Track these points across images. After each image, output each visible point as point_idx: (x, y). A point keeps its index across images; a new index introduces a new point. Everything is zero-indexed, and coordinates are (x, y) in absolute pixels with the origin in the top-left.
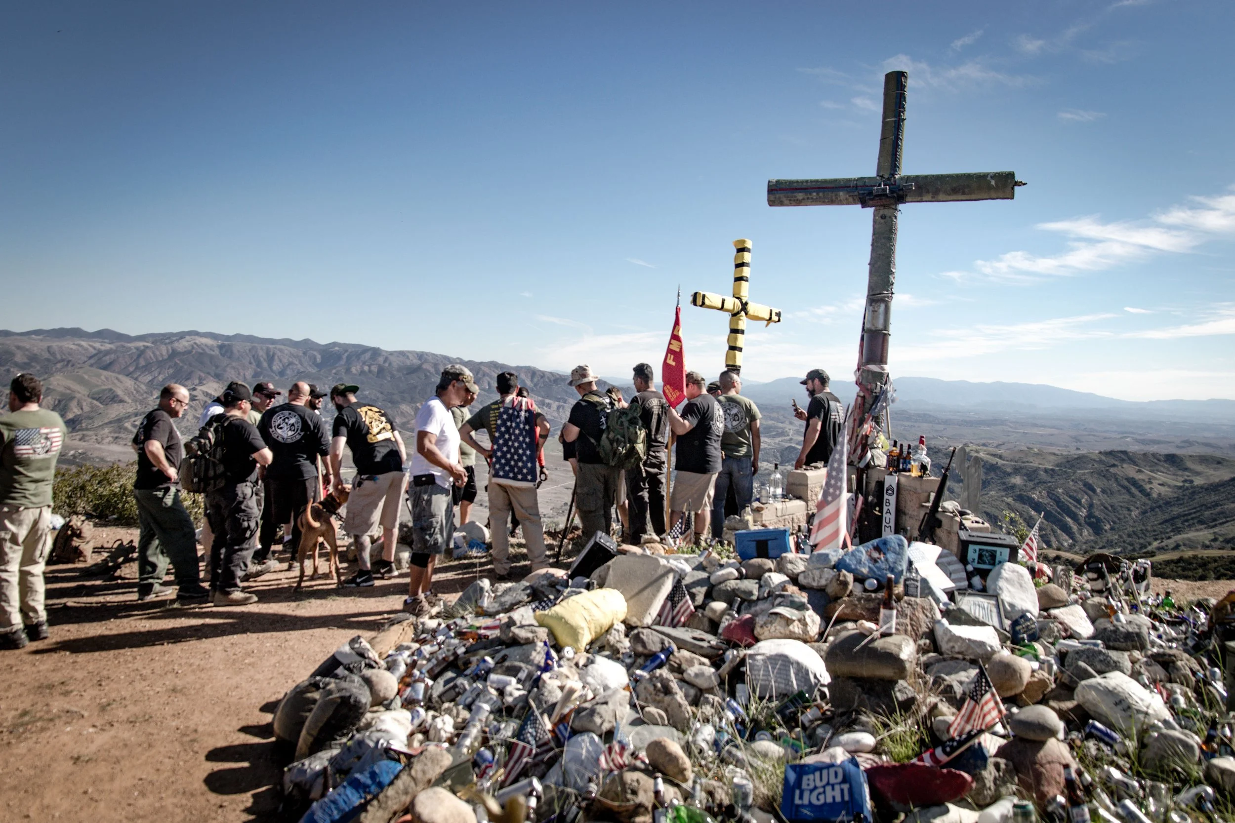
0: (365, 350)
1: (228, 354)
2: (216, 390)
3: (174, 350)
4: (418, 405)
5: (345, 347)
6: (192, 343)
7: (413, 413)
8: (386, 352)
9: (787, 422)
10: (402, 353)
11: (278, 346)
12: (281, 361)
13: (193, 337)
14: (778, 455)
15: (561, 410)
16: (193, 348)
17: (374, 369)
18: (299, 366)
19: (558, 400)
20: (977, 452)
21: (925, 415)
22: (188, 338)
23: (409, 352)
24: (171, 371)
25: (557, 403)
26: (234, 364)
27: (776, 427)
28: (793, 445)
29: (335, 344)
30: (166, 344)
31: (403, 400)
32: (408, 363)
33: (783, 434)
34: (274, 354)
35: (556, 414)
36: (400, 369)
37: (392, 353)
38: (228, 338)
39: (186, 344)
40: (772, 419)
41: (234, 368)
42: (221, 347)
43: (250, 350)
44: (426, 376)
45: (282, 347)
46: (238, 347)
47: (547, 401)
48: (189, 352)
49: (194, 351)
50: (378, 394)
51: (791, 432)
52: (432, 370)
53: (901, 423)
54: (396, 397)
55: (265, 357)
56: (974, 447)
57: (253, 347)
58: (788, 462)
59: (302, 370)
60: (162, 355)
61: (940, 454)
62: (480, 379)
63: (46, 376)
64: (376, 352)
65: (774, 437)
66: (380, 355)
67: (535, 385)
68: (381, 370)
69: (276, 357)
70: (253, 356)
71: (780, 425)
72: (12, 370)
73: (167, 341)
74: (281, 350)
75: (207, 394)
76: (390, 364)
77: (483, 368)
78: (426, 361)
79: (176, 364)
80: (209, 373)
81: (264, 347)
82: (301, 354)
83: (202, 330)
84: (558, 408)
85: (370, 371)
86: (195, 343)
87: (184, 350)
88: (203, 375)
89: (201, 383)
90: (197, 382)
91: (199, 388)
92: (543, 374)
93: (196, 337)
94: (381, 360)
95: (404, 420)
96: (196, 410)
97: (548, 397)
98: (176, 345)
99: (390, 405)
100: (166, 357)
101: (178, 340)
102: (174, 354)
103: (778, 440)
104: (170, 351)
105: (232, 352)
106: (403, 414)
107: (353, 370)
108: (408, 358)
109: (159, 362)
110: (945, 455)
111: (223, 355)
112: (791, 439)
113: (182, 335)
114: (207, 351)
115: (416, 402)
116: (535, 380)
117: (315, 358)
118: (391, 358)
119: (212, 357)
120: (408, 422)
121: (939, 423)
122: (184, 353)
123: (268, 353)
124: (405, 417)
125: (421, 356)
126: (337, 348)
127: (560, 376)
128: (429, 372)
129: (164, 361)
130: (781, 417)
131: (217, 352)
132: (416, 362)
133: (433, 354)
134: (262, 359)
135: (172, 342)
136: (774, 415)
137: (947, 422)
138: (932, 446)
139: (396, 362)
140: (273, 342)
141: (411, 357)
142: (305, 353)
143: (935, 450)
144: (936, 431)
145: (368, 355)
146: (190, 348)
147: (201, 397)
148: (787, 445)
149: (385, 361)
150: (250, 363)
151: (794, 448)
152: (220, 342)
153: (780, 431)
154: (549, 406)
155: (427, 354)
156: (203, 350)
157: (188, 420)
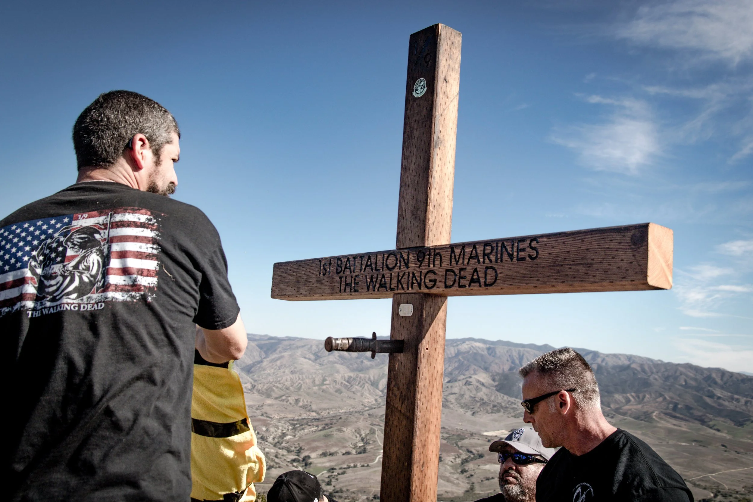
1: (493, 354)
2: (484, 378)
3: (458, 351)
6: (469, 346)
7: (624, 401)
8: (604, 354)
10: (615, 356)
11: (526, 349)
12: (528, 359)
13: (471, 342)
15: (749, 404)
16: (470, 349)
22: (467, 342)
23: (620, 355)
24: (456, 365)
25: (745, 399)
26: (497, 361)
30: (454, 346)
32: (620, 363)
34: (523, 355)
35: (744, 408)
36: (614, 367)
37: (608, 355)
38: (493, 343)
39: (466, 346)
41: (496, 363)
42: (489, 349)
43: (507, 352)
44: (634, 373)
45: (529, 349)
46: (500, 350)
47: (736, 396)
48: (468, 352)
49: (471, 352)
52: (639, 369)
55: (517, 356)
57: (510, 349)
60: (451, 354)
63: (382, 366)
66: (598, 357)
69: (525, 357)
70: (510, 356)
72: (364, 361)
73: (455, 344)
74: (528, 352)
75: (478, 381)
76: (606, 364)
78: (634, 362)
79: (460, 360)
80: (480, 367)
81: (517, 349)
83: (476, 337)
84: (746, 402)
86: (472, 346)
87: (465, 350)
88: (476, 368)
89: (475, 374)
90: (472, 372)
91: (473, 377)
92: (731, 374)
93: (473, 342)
94: (599, 360)
95: (617, 406)
96: (471, 392)
97: (737, 393)
98: (460, 347)
99: (606, 394)
100: (454, 355)
101: (461, 344)
102: (459, 353)
104: (456, 351)
105: (495, 353)
106: (616, 402)
108: (620, 359)
109: (449, 358)
111: (490, 354)
113: (464, 341)
114: (480, 352)
115: (626, 393)
116: (725, 379)
118: (607, 358)
119: (482, 356)
122: (464, 353)
123: (519, 354)
124: (618, 404)
125: (630, 358)
127: (747, 376)
128: (636, 370)
129: (453, 357)
131: (485, 353)
132: (627, 363)
133: (640, 357)
134: (515, 358)
135: (457, 345)
139: (611, 362)
140: (523, 346)
141: (622, 359)
146: (468, 349)
147: (474, 383)
149: (603, 360)
150: (508, 360)
152: (488, 346)
154: (738, 400)
155: (635, 356)
156: (477, 351)
157: (465, 399)
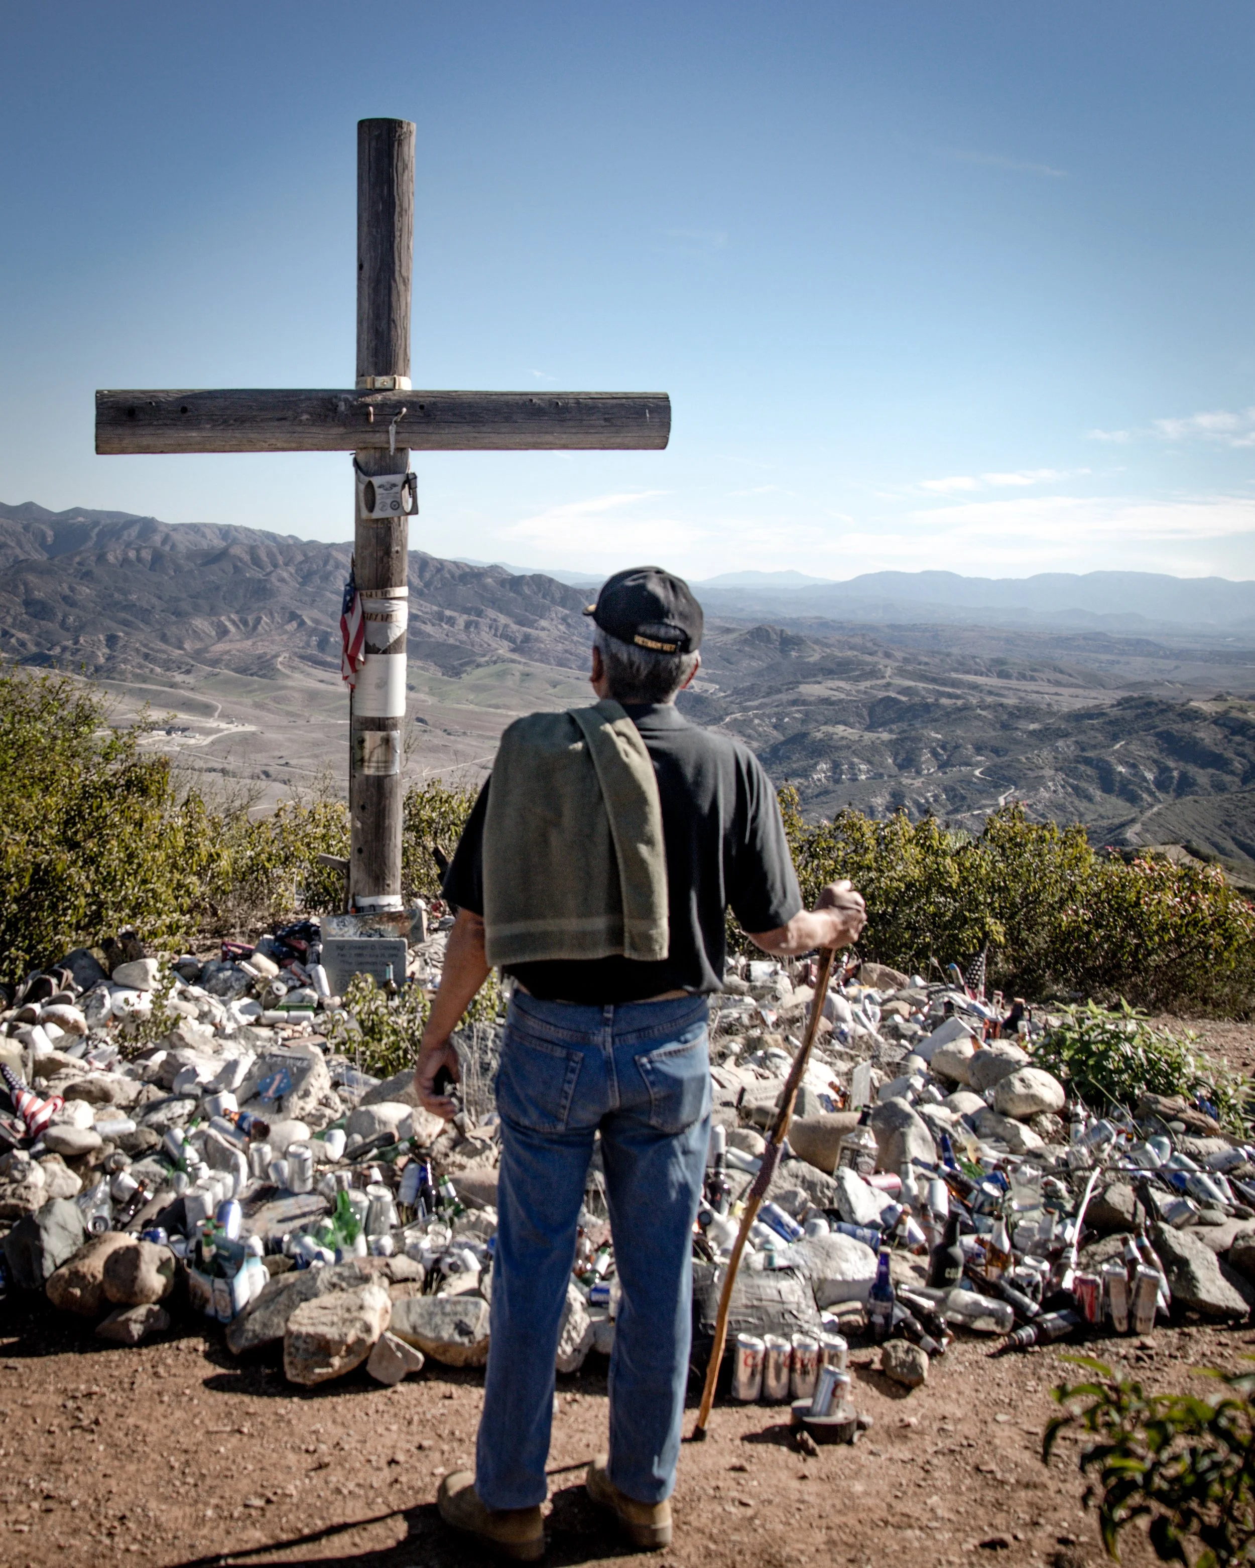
0: (131, 521)
4: (223, 618)
5: (95, 517)
9: (880, 654)
14: (865, 712)
17: (146, 555)
18: (18, 551)
19: (466, 611)
20: (1242, 710)
21: (1139, 642)
27: (860, 663)
28: (893, 695)
29: (77, 511)
31: (197, 609)
33: (873, 674)
40: (852, 648)
50: (155, 601)
51: (889, 672)
53: (1093, 655)
54: (185, 606)
56: (1238, 702)
58: (882, 725)
59: (22, 557)
61: (1170, 715)
62: (330, 573)
64: (148, 526)
65: (857, 679)
67: (427, 585)
68: (158, 557)
71: (868, 658)
77: (335, 553)
82: (19, 529)
85: (139, 559)
103: (863, 685)
107: (111, 558)
110: (1180, 715)
112: (889, 685)
117: (44, 536)
120: (205, 650)
121: (1165, 657)
126: (81, 519)
130: (869, 645)
136: (858, 640)
137: (1182, 655)
138: (1156, 699)
142: (26, 528)
143: (1162, 707)
144: (1161, 671)
145: (134, 531)
148: (882, 694)
151: (893, 699)
153: (868, 668)
